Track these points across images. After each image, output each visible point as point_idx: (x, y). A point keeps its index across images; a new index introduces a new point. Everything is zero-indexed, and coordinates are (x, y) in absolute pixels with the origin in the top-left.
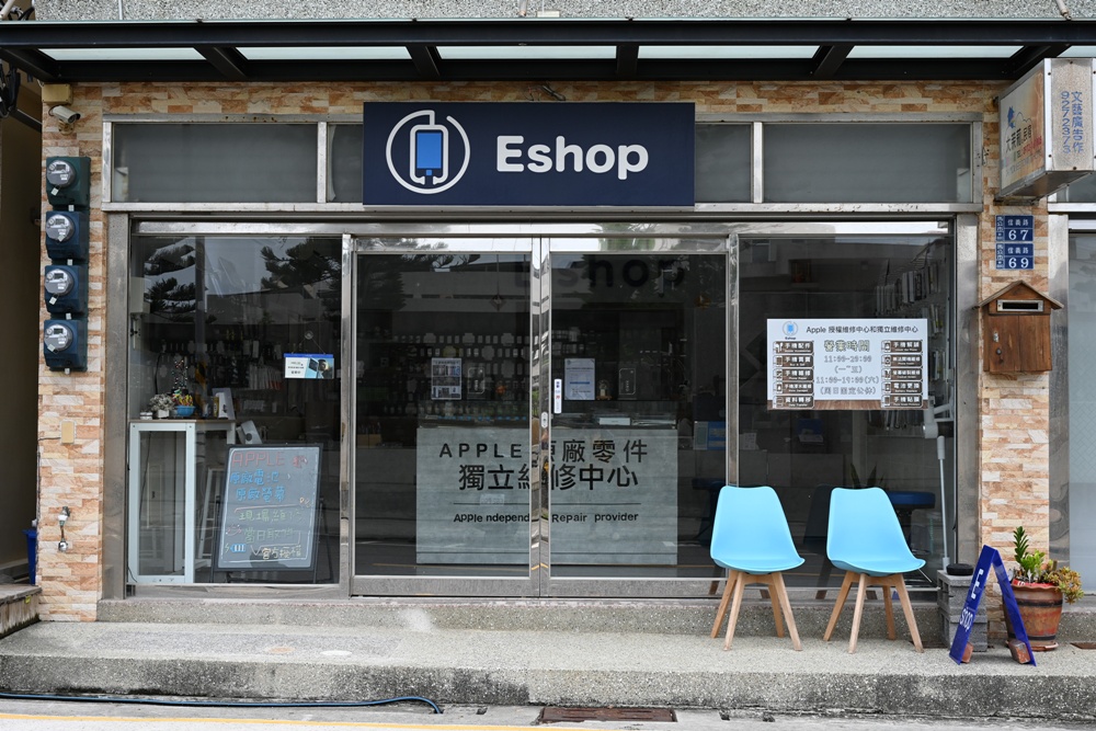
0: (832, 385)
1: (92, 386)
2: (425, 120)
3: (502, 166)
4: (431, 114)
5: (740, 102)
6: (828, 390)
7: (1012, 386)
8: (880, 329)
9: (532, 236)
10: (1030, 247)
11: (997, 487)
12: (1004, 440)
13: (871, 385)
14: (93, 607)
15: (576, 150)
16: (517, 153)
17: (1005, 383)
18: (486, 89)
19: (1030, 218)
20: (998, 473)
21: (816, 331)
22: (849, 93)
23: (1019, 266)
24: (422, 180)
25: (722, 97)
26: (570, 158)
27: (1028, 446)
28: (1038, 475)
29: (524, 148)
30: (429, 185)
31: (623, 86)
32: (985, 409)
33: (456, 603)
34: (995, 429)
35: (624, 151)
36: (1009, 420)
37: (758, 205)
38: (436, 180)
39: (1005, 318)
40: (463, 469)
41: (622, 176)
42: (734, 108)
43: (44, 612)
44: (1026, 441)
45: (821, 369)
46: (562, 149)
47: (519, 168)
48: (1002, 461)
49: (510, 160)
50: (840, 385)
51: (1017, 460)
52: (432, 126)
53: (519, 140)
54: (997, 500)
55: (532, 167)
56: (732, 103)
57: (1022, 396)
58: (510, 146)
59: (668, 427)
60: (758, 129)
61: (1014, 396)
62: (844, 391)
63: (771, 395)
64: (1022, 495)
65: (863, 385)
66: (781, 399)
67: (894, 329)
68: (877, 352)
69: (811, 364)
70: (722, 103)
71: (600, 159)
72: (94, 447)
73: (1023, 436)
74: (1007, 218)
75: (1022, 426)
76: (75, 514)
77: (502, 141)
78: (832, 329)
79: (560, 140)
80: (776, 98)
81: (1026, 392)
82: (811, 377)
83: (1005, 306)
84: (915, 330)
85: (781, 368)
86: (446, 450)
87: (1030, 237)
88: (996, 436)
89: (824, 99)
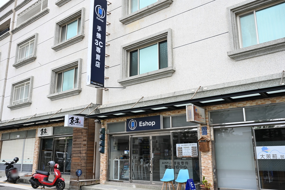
0: (185, 154)
1: (105, 155)
2: (132, 121)
3: (140, 126)
4: (133, 120)
5: (168, 114)
6: (184, 154)
7: (205, 153)
8: (191, 145)
9: (150, 134)
10: (206, 131)
11: (204, 170)
12: (205, 162)
13: (190, 153)
14: (104, 182)
15: (147, 123)
16: (141, 124)
17: (204, 153)
18: (141, 116)
19: (206, 127)
20: (204, 167)
21: (182, 145)
22: (181, 111)
23: (205, 135)
24: (132, 128)
25: (166, 113)
26: (147, 124)
27: (208, 163)
28: (210, 168)
29: (142, 123)
30: (133, 129)
31: (155, 113)
32: (201, 157)
33: (138, 184)
34: (203, 160)
35: (152, 122)
36: (205, 159)
37: (171, 128)
38: (134, 128)
39: (201, 143)
40: (165, 166)
41: (152, 126)
42: (168, 115)
43: (100, 182)
44: (208, 162)
45: (183, 151)
46: (146, 123)
47: (142, 126)
48: (204, 165)
49: (141, 125)
50: (186, 153)
51: (207, 165)
52: (133, 121)
53: (142, 122)
54: (204, 172)
55: (143, 125)
56: (167, 114)
57: (207, 155)
58: (141, 123)
59: (191, 160)
60: (171, 117)
61: (206, 155)
62: (186, 154)
63: (177, 155)
64: (208, 171)
65: (189, 154)
66: (178, 156)
67: (193, 145)
68: (191, 149)
69: (182, 150)
70: (166, 114)
71: (150, 124)
72: (105, 163)
73: (207, 162)
74: (203, 127)
75: (207, 160)
76: (103, 171)
77: (140, 122)
78: (184, 145)
79: (146, 122)
80: (173, 113)
81: (207, 154)
82: (182, 152)
83: (201, 141)
84: (195, 145)
85: (178, 151)
86: (163, 163)
87: (206, 130)
88: (203, 161)
89: (178, 112)
